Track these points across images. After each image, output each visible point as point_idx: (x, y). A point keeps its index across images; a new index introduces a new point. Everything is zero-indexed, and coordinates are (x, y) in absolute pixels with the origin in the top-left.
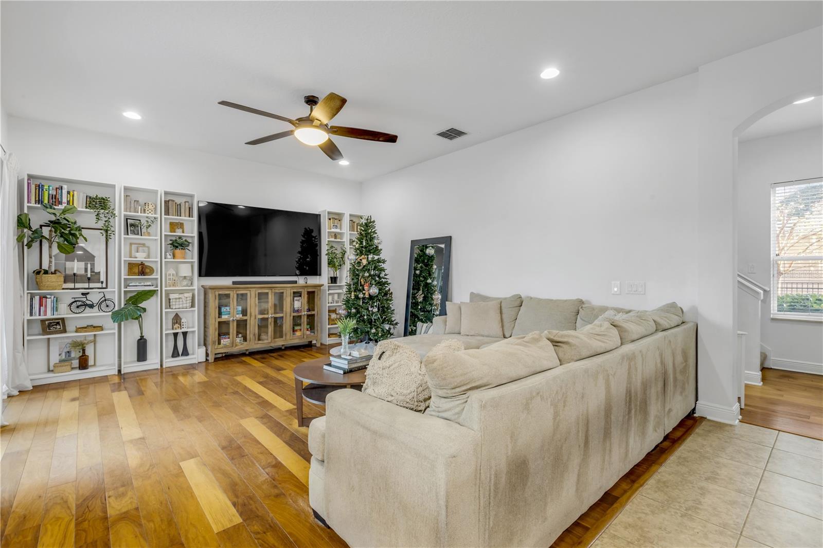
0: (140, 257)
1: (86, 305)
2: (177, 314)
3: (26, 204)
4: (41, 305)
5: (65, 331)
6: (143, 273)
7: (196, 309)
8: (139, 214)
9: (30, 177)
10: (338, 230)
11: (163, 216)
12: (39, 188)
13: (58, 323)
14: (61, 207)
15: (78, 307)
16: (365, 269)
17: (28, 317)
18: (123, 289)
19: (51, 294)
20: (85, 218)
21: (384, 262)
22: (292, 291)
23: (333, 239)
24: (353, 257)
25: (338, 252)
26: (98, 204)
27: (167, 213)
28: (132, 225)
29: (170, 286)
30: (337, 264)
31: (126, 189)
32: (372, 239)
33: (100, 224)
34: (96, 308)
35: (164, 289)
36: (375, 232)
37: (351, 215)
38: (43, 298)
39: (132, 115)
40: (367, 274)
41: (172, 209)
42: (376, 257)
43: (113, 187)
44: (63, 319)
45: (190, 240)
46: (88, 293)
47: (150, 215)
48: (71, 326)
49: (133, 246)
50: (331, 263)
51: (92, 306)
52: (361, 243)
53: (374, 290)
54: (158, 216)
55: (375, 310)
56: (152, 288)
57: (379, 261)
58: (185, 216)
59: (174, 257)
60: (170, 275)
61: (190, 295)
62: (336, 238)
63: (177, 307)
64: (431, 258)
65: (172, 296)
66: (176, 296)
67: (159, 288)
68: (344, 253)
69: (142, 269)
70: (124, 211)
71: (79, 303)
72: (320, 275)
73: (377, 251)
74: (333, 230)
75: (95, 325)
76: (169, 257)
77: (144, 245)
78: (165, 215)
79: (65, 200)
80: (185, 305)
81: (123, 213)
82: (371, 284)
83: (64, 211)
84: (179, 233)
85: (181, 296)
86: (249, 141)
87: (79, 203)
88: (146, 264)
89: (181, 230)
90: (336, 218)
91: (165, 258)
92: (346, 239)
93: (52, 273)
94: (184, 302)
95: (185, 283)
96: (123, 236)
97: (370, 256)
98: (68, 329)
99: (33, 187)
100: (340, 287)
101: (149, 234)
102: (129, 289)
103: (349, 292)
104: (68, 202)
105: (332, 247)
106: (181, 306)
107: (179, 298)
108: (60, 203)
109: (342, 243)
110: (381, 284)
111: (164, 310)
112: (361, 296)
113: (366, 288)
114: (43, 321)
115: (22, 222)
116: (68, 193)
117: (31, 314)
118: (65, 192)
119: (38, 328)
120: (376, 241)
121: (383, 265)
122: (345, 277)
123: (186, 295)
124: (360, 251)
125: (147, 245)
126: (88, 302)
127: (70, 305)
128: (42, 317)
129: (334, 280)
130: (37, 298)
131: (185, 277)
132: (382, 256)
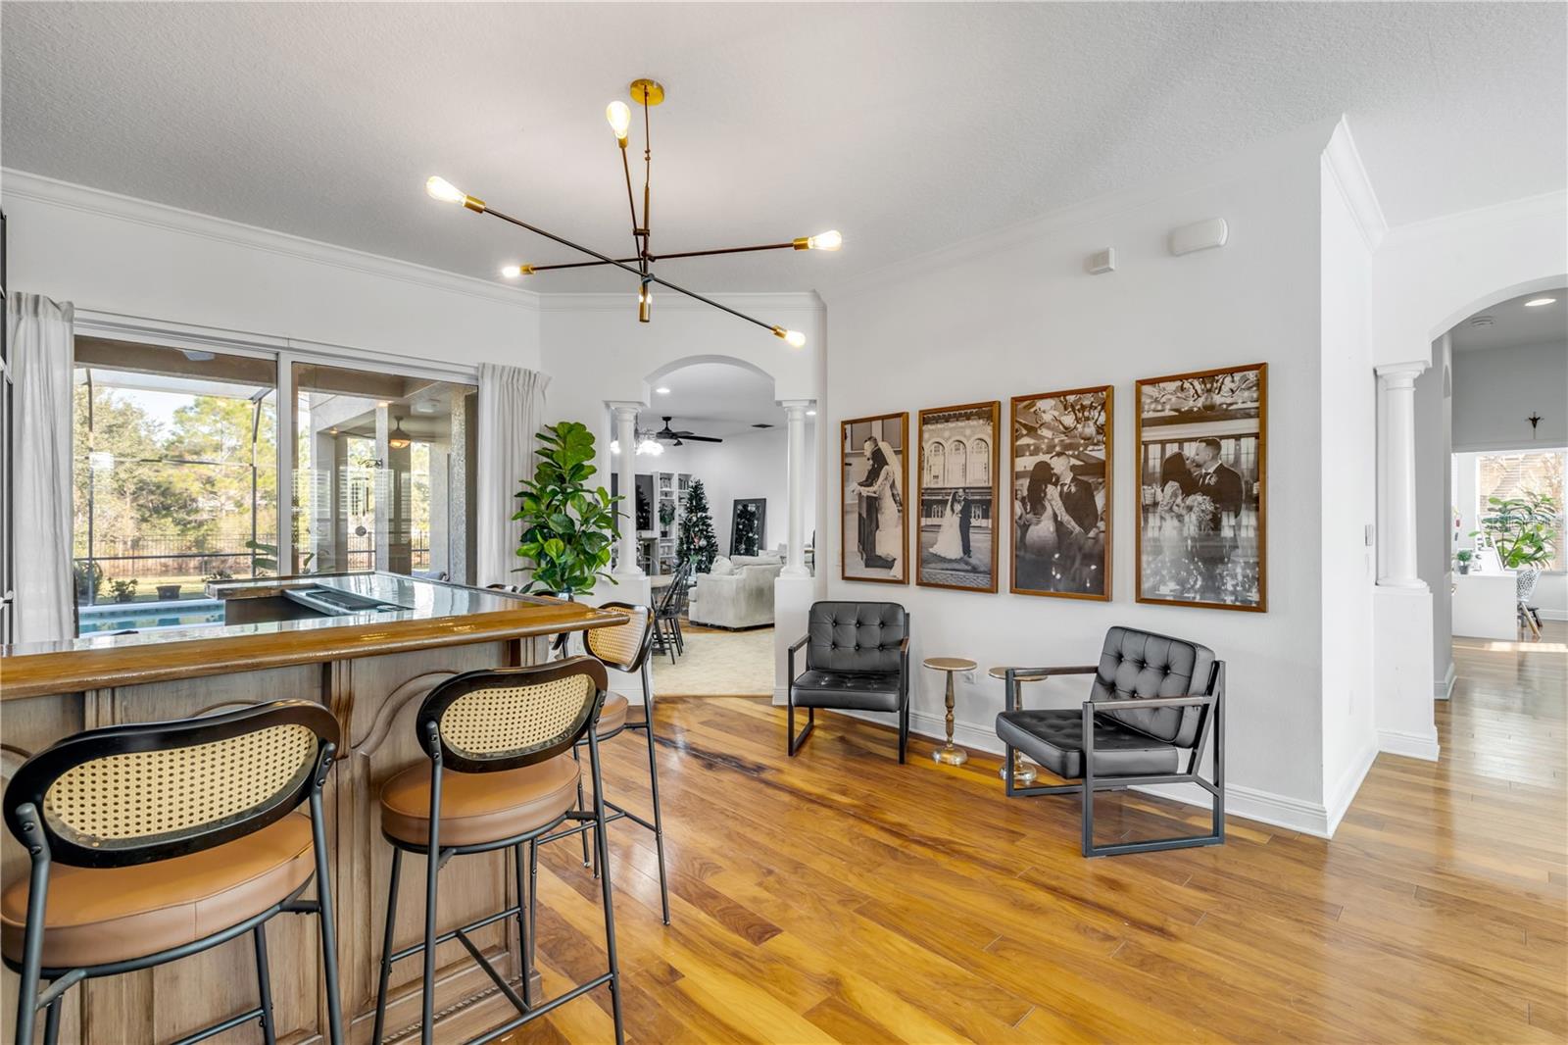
10: (668, 489)
16: (696, 525)
21: (711, 518)
23: (664, 498)
24: (684, 515)
25: (669, 509)
30: (668, 520)
32: (701, 499)
36: (702, 493)
37: (680, 475)
40: (697, 529)
42: (704, 515)
50: (662, 519)
52: (692, 503)
53: (703, 543)
55: (704, 559)
57: (706, 517)
62: (666, 496)
64: (753, 514)
68: (674, 509)
72: (652, 529)
73: (704, 509)
74: (664, 489)
82: (700, 538)
90: (666, 478)
92: (675, 497)
97: (699, 515)
100: (670, 541)
103: (681, 544)
105: (664, 505)
109: (672, 501)
110: (708, 538)
112: (692, 547)
113: (696, 540)
120: (704, 501)
121: (709, 521)
122: (675, 531)
124: (690, 510)
129: (664, 534)
132: (709, 514)
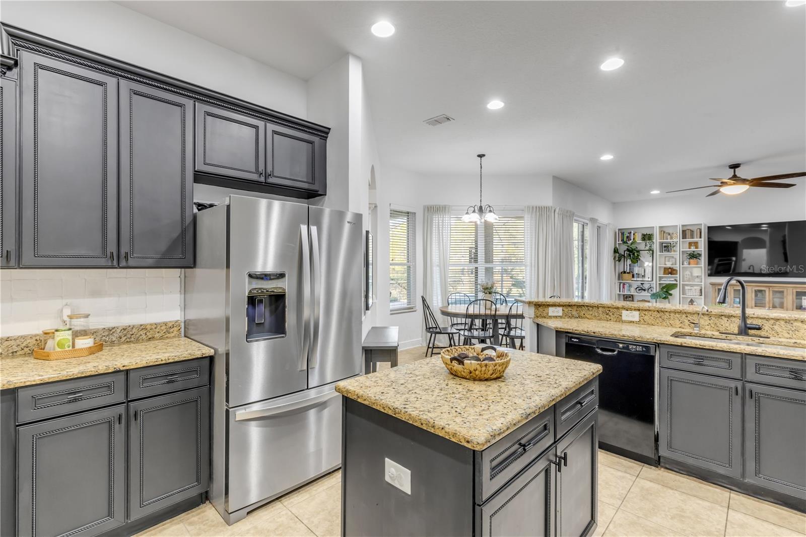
0: (669, 265)
1: (643, 289)
2: (692, 300)
3: (617, 242)
4: (623, 288)
5: (633, 301)
6: (671, 273)
7: (703, 297)
8: (669, 240)
9: (619, 230)
11: (681, 240)
12: (623, 234)
13: (630, 297)
14: (631, 242)
15: (639, 290)
17: (619, 293)
18: (658, 282)
19: (627, 283)
20: (641, 245)
22: (795, 291)
26: (647, 237)
27: (684, 237)
28: (665, 247)
29: (686, 282)
31: (660, 227)
33: (647, 248)
34: (646, 291)
35: (681, 283)
38: (624, 284)
39: (655, 192)
41: (688, 233)
43: (654, 227)
44: (632, 295)
45: (700, 253)
46: (643, 284)
47: (675, 240)
48: (636, 299)
49: (667, 258)
51: (645, 290)
54: (678, 240)
56: (675, 282)
58: (697, 238)
59: (689, 264)
60: (686, 275)
61: (699, 288)
63: (689, 294)
65: (686, 288)
66: (689, 288)
67: (678, 283)
69: (671, 271)
70: (659, 240)
71: (640, 288)
75: (646, 300)
76: (685, 263)
77: (673, 257)
78: (683, 239)
79: (632, 238)
80: (694, 294)
81: (658, 241)
83: (632, 244)
84: (693, 249)
85: (692, 288)
86: (708, 194)
87: (638, 239)
88: (674, 268)
89: (694, 247)
91: (683, 265)
93: (628, 273)
94: (694, 292)
95: (697, 280)
96: (658, 253)
98: (634, 300)
99: (620, 234)
101: (674, 251)
102: (661, 282)
104: (634, 239)
106: (692, 294)
107: (691, 289)
108: (631, 240)
111: (681, 296)
114: (624, 295)
115: (616, 251)
116: (634, 234)
117: (620, 292)
118: (632, 234)
119: (622, 298)
123: (695, 288)
125: (675, 257)
126: (644, 288)
127: (636, 289)
128: (624, 293)
130: (622, 284)
131: (697, 276)
